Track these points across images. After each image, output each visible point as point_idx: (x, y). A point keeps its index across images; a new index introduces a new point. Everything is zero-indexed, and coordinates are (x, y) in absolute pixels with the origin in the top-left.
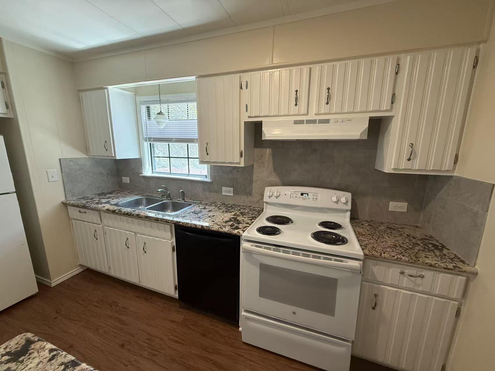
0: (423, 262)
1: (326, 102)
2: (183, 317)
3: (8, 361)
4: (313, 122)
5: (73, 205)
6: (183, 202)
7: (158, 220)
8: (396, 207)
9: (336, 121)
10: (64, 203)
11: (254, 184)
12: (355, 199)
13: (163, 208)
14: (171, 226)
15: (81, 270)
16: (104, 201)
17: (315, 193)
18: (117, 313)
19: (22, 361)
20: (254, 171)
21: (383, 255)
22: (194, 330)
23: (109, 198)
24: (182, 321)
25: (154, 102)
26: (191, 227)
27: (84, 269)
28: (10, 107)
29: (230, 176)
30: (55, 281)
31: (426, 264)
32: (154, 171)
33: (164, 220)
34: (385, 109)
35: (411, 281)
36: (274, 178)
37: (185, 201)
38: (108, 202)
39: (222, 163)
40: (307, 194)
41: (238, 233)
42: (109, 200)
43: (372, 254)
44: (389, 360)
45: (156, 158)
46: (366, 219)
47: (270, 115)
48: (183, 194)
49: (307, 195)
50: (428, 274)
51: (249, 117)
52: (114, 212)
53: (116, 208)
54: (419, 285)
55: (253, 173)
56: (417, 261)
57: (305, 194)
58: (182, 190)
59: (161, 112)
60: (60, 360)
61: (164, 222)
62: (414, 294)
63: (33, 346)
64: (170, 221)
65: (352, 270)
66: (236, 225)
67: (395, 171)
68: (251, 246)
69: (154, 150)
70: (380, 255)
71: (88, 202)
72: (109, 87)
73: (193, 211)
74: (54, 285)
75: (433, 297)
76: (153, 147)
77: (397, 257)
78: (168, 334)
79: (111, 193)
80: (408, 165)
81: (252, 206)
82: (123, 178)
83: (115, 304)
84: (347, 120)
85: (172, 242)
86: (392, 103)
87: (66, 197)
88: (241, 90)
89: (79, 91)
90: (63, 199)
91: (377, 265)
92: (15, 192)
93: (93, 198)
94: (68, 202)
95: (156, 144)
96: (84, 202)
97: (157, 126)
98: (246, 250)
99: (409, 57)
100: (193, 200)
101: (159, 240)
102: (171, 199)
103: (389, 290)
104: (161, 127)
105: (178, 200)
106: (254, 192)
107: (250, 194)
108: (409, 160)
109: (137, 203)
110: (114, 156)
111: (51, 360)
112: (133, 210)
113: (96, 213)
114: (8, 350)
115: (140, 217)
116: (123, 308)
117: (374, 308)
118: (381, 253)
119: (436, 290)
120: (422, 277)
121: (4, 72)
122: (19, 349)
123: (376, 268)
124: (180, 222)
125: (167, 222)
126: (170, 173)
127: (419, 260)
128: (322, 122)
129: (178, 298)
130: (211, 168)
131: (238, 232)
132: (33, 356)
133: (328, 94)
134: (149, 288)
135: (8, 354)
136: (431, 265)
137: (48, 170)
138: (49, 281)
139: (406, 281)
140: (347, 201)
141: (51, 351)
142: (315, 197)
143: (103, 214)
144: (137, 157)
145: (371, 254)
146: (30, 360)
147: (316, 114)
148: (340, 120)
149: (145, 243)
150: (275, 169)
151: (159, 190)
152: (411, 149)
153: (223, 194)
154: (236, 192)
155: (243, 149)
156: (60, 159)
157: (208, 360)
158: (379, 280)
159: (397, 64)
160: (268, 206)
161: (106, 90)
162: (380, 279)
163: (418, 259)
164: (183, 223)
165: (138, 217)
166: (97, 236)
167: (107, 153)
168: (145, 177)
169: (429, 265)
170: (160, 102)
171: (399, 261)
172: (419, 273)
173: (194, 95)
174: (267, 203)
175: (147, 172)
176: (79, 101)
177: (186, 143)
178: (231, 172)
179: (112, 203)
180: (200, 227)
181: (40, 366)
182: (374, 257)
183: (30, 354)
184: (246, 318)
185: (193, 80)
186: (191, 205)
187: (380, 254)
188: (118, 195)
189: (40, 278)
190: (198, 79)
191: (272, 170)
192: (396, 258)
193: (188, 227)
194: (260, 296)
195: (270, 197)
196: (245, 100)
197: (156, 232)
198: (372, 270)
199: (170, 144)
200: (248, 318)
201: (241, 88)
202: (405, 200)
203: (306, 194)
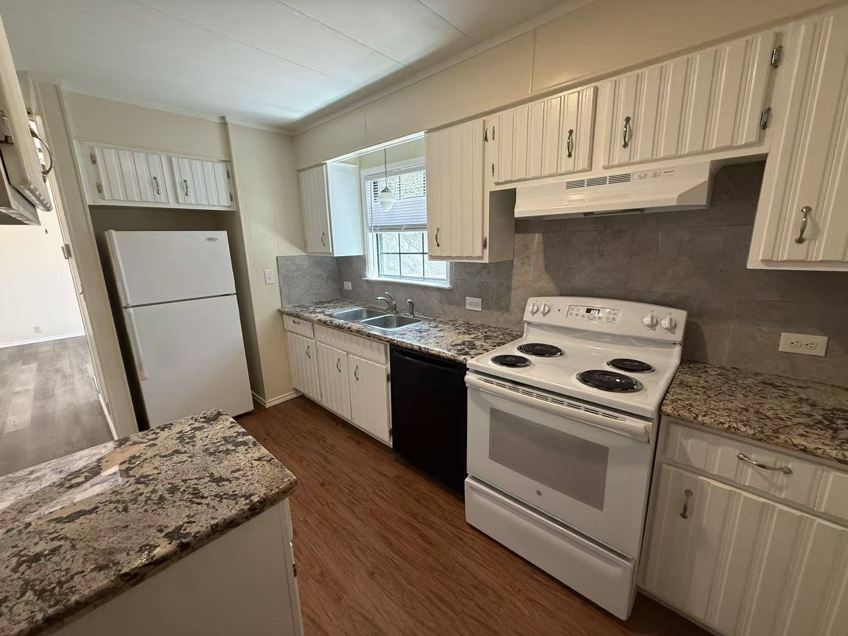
0: (786, 442)
1: (623, 143)
2: (397, 472)
3: (203, 422)
4: (601, 181)
5: (288, 314)
6: (412, 317)
7: (369, 336)
8: (797, 344)
9: (643, 176)
10: (280, 311)
11: (513, 293)
12: (700, 324)
13: (385, 323)
14: (386, 345)
15: (295, 396)
16: (318, 310)
17: (613, 310)
18: (324, 449)
19: (212, 424)
20: (514, 270)
21: (700, 418)
22: (406, 491)
23: (325, 308)
24: (393, 477)
25: (379, 175)
26: (406, 348)
27: (298, 395)
28: (234, 200)
29: (478, 279)
30: (271, 401)
31: (794, 445)
32: (380, 273)
33: (376, 336)
34: (744, 143)
35: (765, 477)
36: (545, 282)
37: (414, 317)
38: (322, 312)
39: (468, 257)
40: (598, 310)
41: (464, 361)
42: (324, 309)
43: (679, 415)
44: (715, 621)
45: (384, 255)
46: (724, 365)
47: (527, 177)
48: (411, 306)
49: (597, 312)
50: (802, 469)
51: (497, 184)
52: (325, 323)
53: (328, 319)
54: (781, 488)
55: (511, 275)
56: (773, 438)
57: (593, 310)
58: (410, 300)
59: (386, 188)
60: (236, 429)
61: (376, 339)
62: (770, 504)
63: (221, 417)
64: (383, 339)
65: (633, 435)
66: (467, 350)
67: (768, 266)
68: (478, 379)
69: (381, 244)
70: (695, 418)
71: (302, 311)
72: (327, 161)
73: (418, 328)
74: (269, 406)
75: (814, 518)
76: (381, 240)
77: (730, 426)
78: (374, 486)
79: (329, 302)
80: (800, 252)
81: (509, 329)
82: (344, 282)
83: (323, 439)
84: (665, 172)
85: (387, 368)
86: (764, 126)
87: (282, 305)
88: (486, 142)
89: (298, 171)
90: (279, 306)
91: (691, 436)
92: (236, 294)
93: (308, 307)
94: (283, 310)
95: (384, 234)
96: (299, 310)
97: (382, 209)
98: (473, 385)
99: (803, 27)
100: (426, 316)
101: (373, 364)
102: (397, 313)
103: (714, 486)
104: (386, 210)
105: (405, 315)
106: (513, 305)
107: (507, 309)
108: (800, 241)
109: (356, 316)
110: (331, 252)
111: (230, 428)
112: (346, 322)
113: (310, 324)
114: (205, 415)
115: (351, 331)
116: (330, 445)
117: (684, 516)
118: (697, 415)
119: (821, 503)
120: (788, 472)
121: (229, 160)
122: (212, 417)
123: (690, 441)
124: (394, 340)
125: (379, 339)
126: (401, 277)
127: (777, 437)
128: (615, 180)
129: (392, 447)
130: (451, 267)
131: (464, 359)
132: (219, 423)
133: (625, 129)
134: (357, 425)
135: (204, 418)
136: (804, 450)
137: (265, 271)
138: (264, 401)
139: (750, 476)
140: (673, 324)
141: (232, 422)
142: (611, 316)
143: (316, 326)
144: (361, 254)
145: (676, 414)
146: (217, 425)
147: (605, 168)
148: (650, 174)
149: (357, 368)
150: (547, 268)
151: (379, 298)
152: (804, 219)
153: (466, 308)
154: (485, 306)
155: (487, 235)
156: (277, 257)
157: (415, 529)
158: (696, 466)
159: (774, 45)
160: (532, 329)
161: (324, 166)
162: (697, 463)
163: (776, 435)
164: (398, 341)
165: (349, 331)
166: (309, 353)
167: (324, 250)
168: (368, 282)
169: (800, 450)
170: (386, 174)
171: (732, 433)
172: (781, 464)
173: (422, 160)
174: (529, 323)
175: (372, 275)
176: (298, 182)
177: (420, 231)
178: (479, 272)
179: (327, 313)
180: (417, 348)
181: (222, 429)
182: (682, 419)
183: (218, 421)
184: (471, 487)
185: (422, 137)
186: (420, 321)
187: (694, 415)
188: (337, 305)
189: (257, 396)
190: (427, 135)
191: (543, 269)
192: (726, 426)
193: (402, 347)
194: (490, 458)
195: (533, 313)
196: (491, 159)
197: (368, 353)
198: (681, 444)
199: (400, 233)
200: (472, 488)
201: (486, 139)
202: (822, 331)
203: (596, 310)
